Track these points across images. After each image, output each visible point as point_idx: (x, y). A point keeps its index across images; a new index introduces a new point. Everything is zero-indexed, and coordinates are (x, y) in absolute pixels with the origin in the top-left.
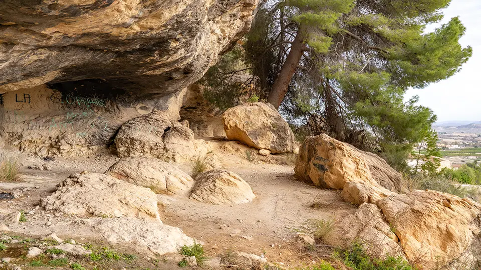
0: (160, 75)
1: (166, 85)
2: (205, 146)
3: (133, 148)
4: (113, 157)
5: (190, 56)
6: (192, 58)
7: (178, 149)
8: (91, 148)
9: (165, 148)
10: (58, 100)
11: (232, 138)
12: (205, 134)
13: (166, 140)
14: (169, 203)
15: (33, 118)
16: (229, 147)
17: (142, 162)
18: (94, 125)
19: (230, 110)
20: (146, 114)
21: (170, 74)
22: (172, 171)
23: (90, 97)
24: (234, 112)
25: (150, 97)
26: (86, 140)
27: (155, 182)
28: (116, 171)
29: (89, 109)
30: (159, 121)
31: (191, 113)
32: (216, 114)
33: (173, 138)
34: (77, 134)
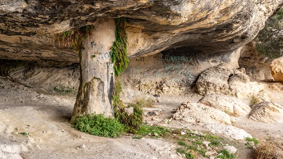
0: (226, 41)
1: (230, 47)
2: (258, 86)
3: (209, 89)
4: (196, 94)
5: (245, 28)
6: (247, 29)
7: (239, 89)
8: (181, 89)
9: (230, 88)
10: (160, 58)
11: (278, 80)
12: (258, 77)
13: (231, 83)
14: (236, 121)
15: (146, 70)
16: (276, 87)
17: (218, 97)
18: (183, 74)
19: (276, 60)
20: (215, 65)
21: (232, 40)
22: (237, 102)
23: (179, 55)
24: (279, 62)
25: (218, 54)
26: (178, 84)
27: (227, 109)
28: (204, 102)
29: (179, 63)
30: (225, 70)
31: (246, 62)
32: (266, 62)
33: (235, 81)
34: (173, 80)
